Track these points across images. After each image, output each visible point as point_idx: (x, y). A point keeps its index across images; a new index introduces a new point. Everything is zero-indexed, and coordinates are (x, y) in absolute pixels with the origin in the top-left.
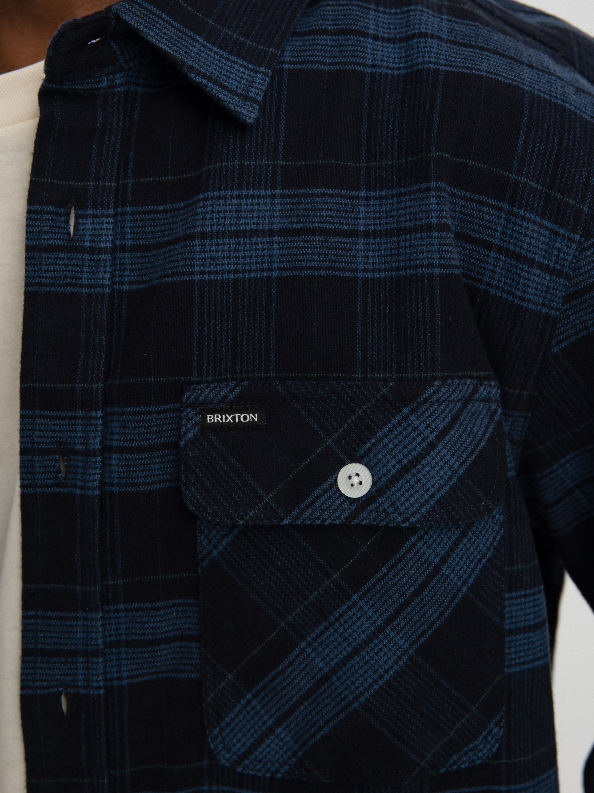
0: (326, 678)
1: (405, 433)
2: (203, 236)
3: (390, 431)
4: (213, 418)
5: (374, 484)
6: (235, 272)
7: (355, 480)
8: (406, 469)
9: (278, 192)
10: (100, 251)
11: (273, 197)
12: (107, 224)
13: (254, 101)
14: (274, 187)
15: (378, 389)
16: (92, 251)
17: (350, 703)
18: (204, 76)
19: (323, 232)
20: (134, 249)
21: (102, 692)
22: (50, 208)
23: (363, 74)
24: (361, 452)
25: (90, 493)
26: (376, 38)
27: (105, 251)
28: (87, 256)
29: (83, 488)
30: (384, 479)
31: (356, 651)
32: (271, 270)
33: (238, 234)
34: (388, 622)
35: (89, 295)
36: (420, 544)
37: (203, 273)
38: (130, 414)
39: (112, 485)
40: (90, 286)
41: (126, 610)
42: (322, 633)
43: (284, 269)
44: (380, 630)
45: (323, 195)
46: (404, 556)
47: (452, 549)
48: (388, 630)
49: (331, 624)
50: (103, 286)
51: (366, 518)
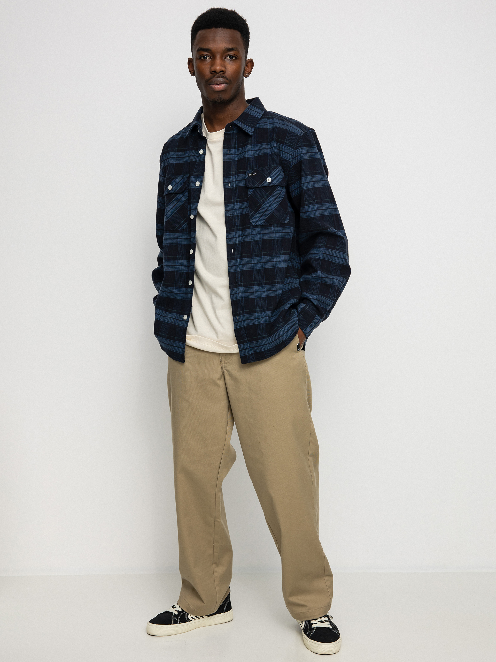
0: (267, 209)
2: (247, 151)
3: (274, 173)
4: (249, 175)
5: (272, 180)
6: (252, 156)
7: (269, 180)
8: (276, 177)
10: (233, 155)
11: (256, 146)
12: (234, 151)
13: (252, 133)
14: (256, 144)
15: (271, 168)
16: (232, 155)
17: (271, 212)
18: (245, 129)
19: (263, 149)
20: (237, 154)
21: (236, 215)
22: (226, 149)
23: (268, 128)
24: (270, 176)
26: (269, 123)
27: (234, 155)
28: (231, 156)
29: (232, 187)
31: (271, 204)
32: (257, 155)
33: (252, 151)
35: (232, 161)
36: (278, 189)
37: (247, 156)
38: (238, 176)
39: (236, 186)
40: (232, 160)
41: (239, 204)
45: (263, 144)
46: (276, 190)
47: (282, 190)
50: (234, 159)
51: (271, 185)
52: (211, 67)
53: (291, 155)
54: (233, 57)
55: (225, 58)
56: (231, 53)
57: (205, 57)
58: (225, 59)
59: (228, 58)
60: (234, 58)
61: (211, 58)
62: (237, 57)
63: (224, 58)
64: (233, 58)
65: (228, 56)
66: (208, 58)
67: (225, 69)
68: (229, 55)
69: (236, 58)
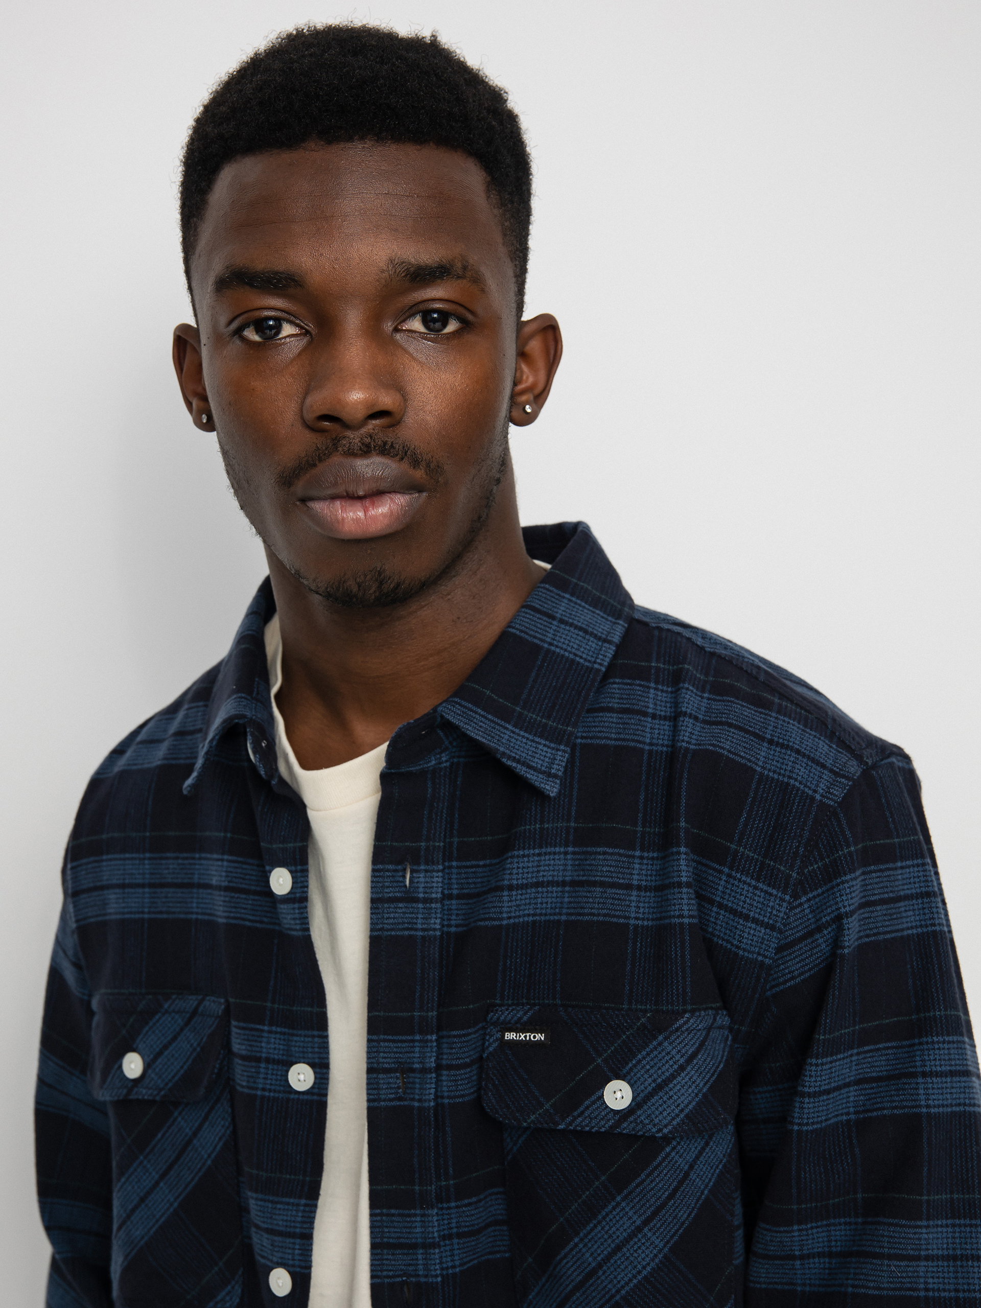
1: (660, 1056)
2: (511, 888)
3: (648, 1054)
4: (506, 1037)
5: (634, 1099)
7: (619, 1095)
8: (659, 1087)
9: (570, 849)
10: (431, 901)
11: (566, 853)
12: (437, 878)
13: (555, 776)
14: (567, 846)
15: (639, 1019)
16: (426, 901)
19: (603, 884)
20: (459, 897)
21: (439, 1279)
22: (390, 867)
23: (642, 750)
24: (625, 1071)
25: (426, 1104)
27: (436, 900)
28: (421, 905)
29: (420, 1100)
30: (642, 1095)
31: (618, 1248)
32: (560, 914)
33: (537, 885)
34: (646, 1222)
35: (423, 937)
36: (673, 1154)
37: (509, 918)
38: (455, 1036)
39: (442, 1097)
40: (423, 930)
41: (457, 1207)
42: (592, 1230)
43: (571, 914)
44: (639, 1229)
45: (605, 853)
46: (660, 1164)
47: (697, 1157)
48: (646, 1230)
49: (599, 1222)
50: (435, 930)
51: (626, 1128)
52: (307, 393)
53: (773, 928)
54: (444, 318)
55: (396, 330)
56: (437, 293)
57: (271, 328)
58: (398, 336)
59: (416, 324)
60: (452, 326)
61: (307, 332)
62: (470, 317)
63: (388, 326)
64: (445, 325)
65: (413, 315)
66: (287, 330)
67: (398, 397)
68: (422, 307)
69: (466, 325)
